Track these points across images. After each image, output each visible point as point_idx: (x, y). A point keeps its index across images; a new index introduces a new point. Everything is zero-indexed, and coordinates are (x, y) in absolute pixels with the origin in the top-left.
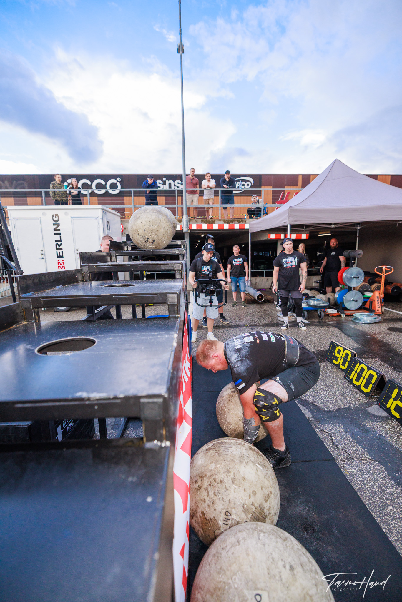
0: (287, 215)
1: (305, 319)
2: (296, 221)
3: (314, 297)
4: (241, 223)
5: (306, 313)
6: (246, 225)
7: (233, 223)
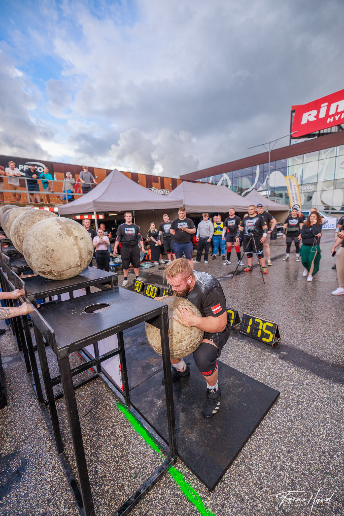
0: (92, 205)
1: (115, 272)
2: (99, 209)
3: (117, 257)
4: (50, 207)
5: (114, 268)
6: (55, 208)
7: (43, 207)
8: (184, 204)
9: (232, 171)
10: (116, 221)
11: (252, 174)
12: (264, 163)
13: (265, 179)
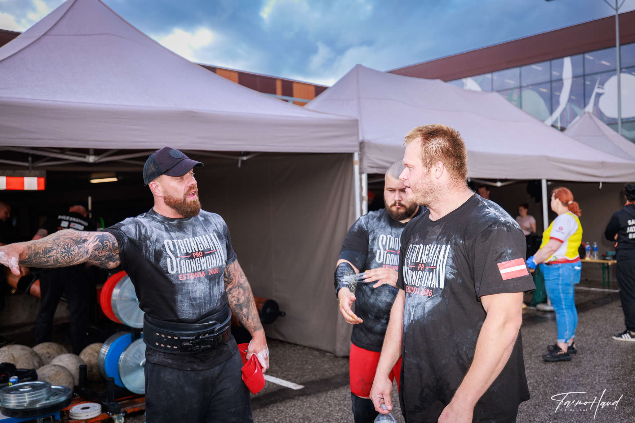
8: (361, 139)
9: (491, 71)
10: (90, 199)
11: (551, 82)
12: (584, 53)
13: (590, 97)
